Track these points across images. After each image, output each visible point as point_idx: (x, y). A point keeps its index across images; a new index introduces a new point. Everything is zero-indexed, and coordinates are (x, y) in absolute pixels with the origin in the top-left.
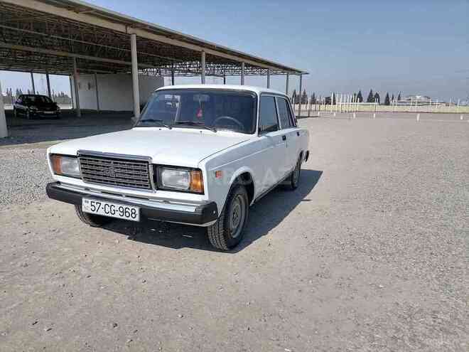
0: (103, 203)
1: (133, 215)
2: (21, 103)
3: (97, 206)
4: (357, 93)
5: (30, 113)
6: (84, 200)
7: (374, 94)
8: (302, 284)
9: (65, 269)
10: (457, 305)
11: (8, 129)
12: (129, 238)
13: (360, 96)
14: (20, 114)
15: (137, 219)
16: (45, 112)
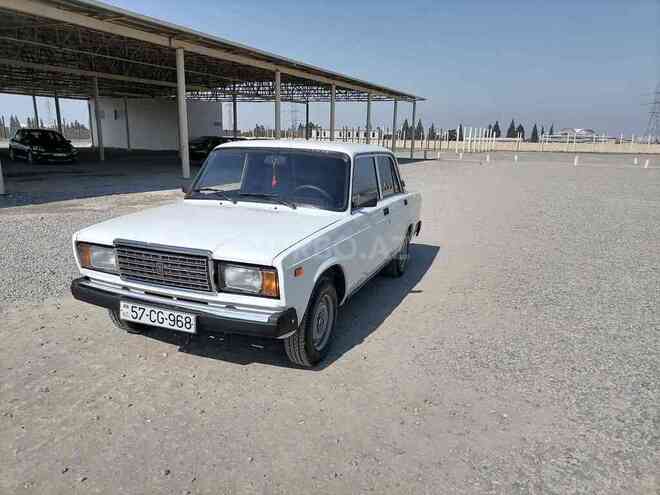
0: (148, 309)
1: (188, 326)
2: (21, 142)
3: (140, 313)
4: (493, 125)
5: (33, 155)
6: (122, 304)
7: (516, 126)
8: (404, 414)
9: (99, 394)
10: (598, 440)
11: (5, 182)
12: (180, 350)
13: (497, 130)
14: (20, 157)
15: (193, 330)
16: (55, 155)
